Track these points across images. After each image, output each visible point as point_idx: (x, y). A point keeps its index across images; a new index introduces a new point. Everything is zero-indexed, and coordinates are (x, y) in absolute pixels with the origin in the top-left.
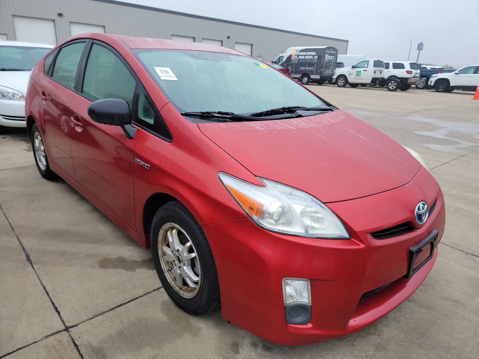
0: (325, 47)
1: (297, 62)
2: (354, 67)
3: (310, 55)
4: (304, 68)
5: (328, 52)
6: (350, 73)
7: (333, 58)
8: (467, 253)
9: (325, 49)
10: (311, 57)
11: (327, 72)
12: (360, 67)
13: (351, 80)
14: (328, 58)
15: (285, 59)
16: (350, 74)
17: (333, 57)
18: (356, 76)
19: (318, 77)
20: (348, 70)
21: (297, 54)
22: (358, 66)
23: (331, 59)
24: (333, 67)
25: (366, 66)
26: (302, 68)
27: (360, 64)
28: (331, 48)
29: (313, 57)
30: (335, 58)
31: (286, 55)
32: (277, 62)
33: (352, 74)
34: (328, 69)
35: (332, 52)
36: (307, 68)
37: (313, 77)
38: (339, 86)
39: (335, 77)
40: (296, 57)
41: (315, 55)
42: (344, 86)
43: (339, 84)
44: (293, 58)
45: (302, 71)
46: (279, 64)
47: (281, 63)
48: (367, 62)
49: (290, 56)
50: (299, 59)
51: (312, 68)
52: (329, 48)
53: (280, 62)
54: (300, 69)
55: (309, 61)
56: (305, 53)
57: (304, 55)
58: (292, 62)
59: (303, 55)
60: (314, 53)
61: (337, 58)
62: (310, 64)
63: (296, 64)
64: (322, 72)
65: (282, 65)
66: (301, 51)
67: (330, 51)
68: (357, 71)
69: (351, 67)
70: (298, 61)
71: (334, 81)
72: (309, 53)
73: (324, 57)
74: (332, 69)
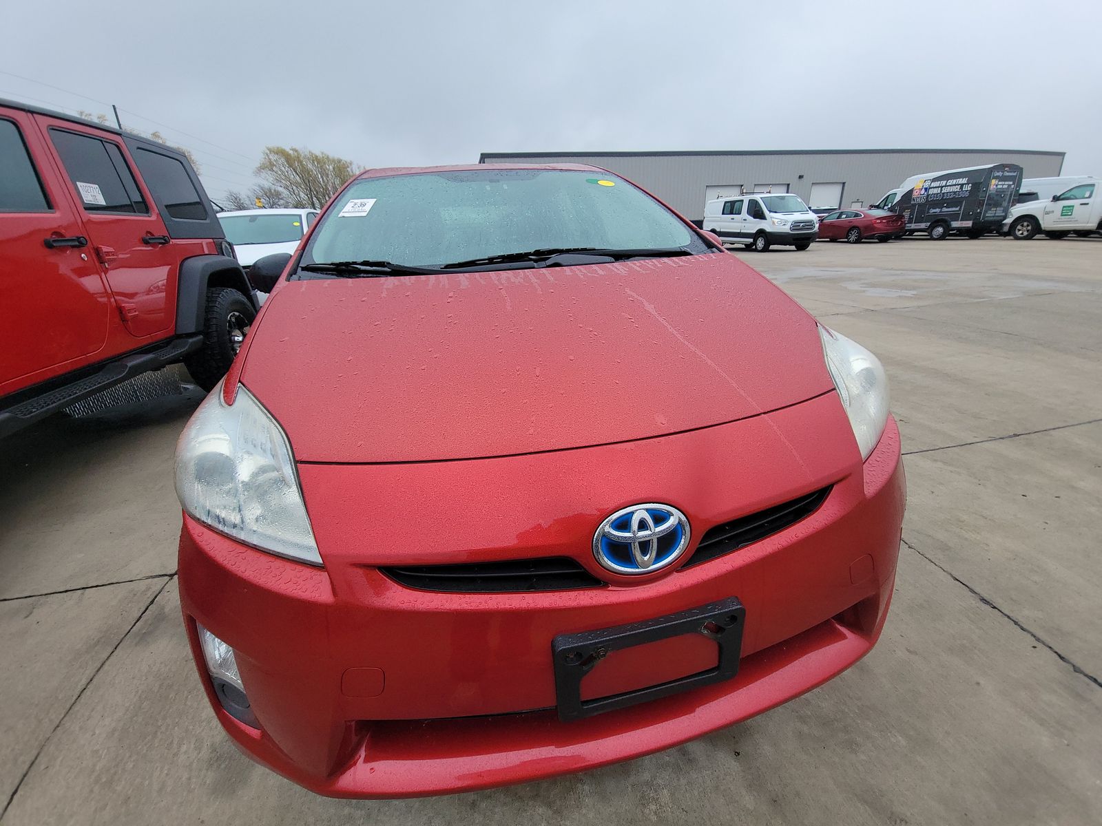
0: (992, 166)
1: (923, 201)
2: (1056, 199)
3: (955, 185)
4: (938, 210)
5: (997, 174)
6: (1047, 210)
7: (1009, 185)
8: (1076, 669)
9: (991, 170)
10: (956, 189)
11: (992, 214)
12: (1072, 197)
13: (1047, 223)
14: (996, 186)
15: (898, 198)
16: (1047, 213)
17: (1011, 183)
18: (1062, 215)
19: (969, 224)
20: (1044, 205)
21: (925, 186)
22: (1067, 195)
23: (1005, 186)
24: (1009, 202)
25: (1087, 195)
26: (932, 211)
27: (1073, 193)
28: (1007, 167)
29: (961, 188)
30: (1014, 184)
31: (900, 192)
32: (882, 205)
33: (1053, 211)
34: (994, 208)
35: (1006, 174)
36: (945, 209)
37: (955, 224)
38: (1017, 238)
39: (1009, 221)
40: (923, 192)
41: (966, 184)
42: (1029, 237)
43: (1019, 233)
44: (915, 194)
45: (935, 215)
46: (886, 208)
47: (889, 206)
48: (1091, 188)
49: (911, 192)
50: (928, 195)
51: (957, 209)
52: (1001, 167)
53: (887, 205)
54: (928, 212)
55: (952, 197)
56: (944, 183)
57: (942, 187)
58: (913, 202)
59: (938, 187)
60: (964, 181)
61: (1019, 185)
62: (954, 201)
63: (920, 205)
64: (980, 213)
65: (890, 210)
66: (934, 180)
67: (1003, 172)
68: (1064, 207)
69: (1051, 199)
70: (927, 198)
71: (1006, 229)
72: (950, 182)
73: (988, 186)
74: (1004, 207)
